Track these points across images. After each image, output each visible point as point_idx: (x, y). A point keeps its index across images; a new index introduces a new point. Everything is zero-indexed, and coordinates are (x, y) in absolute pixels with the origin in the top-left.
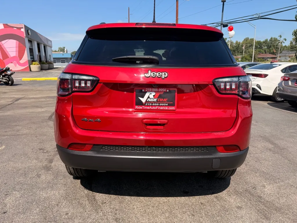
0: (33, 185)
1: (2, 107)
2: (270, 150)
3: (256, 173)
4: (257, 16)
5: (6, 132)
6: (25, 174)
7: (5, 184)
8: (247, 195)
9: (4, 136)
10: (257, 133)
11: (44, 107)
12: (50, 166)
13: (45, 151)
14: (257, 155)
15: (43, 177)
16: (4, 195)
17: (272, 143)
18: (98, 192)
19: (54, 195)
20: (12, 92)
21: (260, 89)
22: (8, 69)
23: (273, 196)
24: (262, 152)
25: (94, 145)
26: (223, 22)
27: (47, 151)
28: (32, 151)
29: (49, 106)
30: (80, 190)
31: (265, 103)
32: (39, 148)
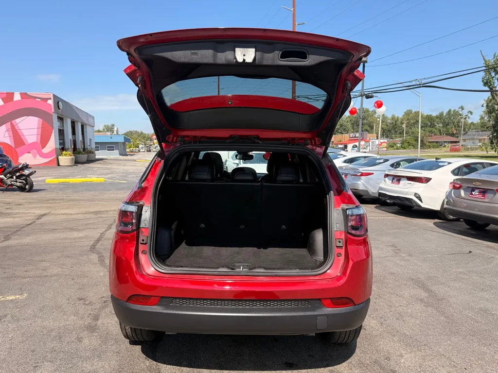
0: (72, 353)
1: (18, 229)
2: (422, 300)
3: (394, 336)
4: (418, 83)
5: (27, 271)
6: (60, 338)
7: (33, 351)
8: (375, 368)
9: (25, 278)
10: (408, 273)
11: (83, 230)
12: (96, 325)
13: (87, 303)
14: (400, 309)
15: (86, 341)
16: (32, 368)
17: (427, 290)
18: (164, 363)
19: (103, 367)
20: (30, 203)
21: (421, 200)
22: (26, 167)
23: (412, 370)
24: (409, 304)
25: (162, 297)
26: (365, 91)
27: (91, 302)
28: (67, 301)
29: (90, 228)
30: (139, 360)
31: (429, 223)
32: (78, 296)
